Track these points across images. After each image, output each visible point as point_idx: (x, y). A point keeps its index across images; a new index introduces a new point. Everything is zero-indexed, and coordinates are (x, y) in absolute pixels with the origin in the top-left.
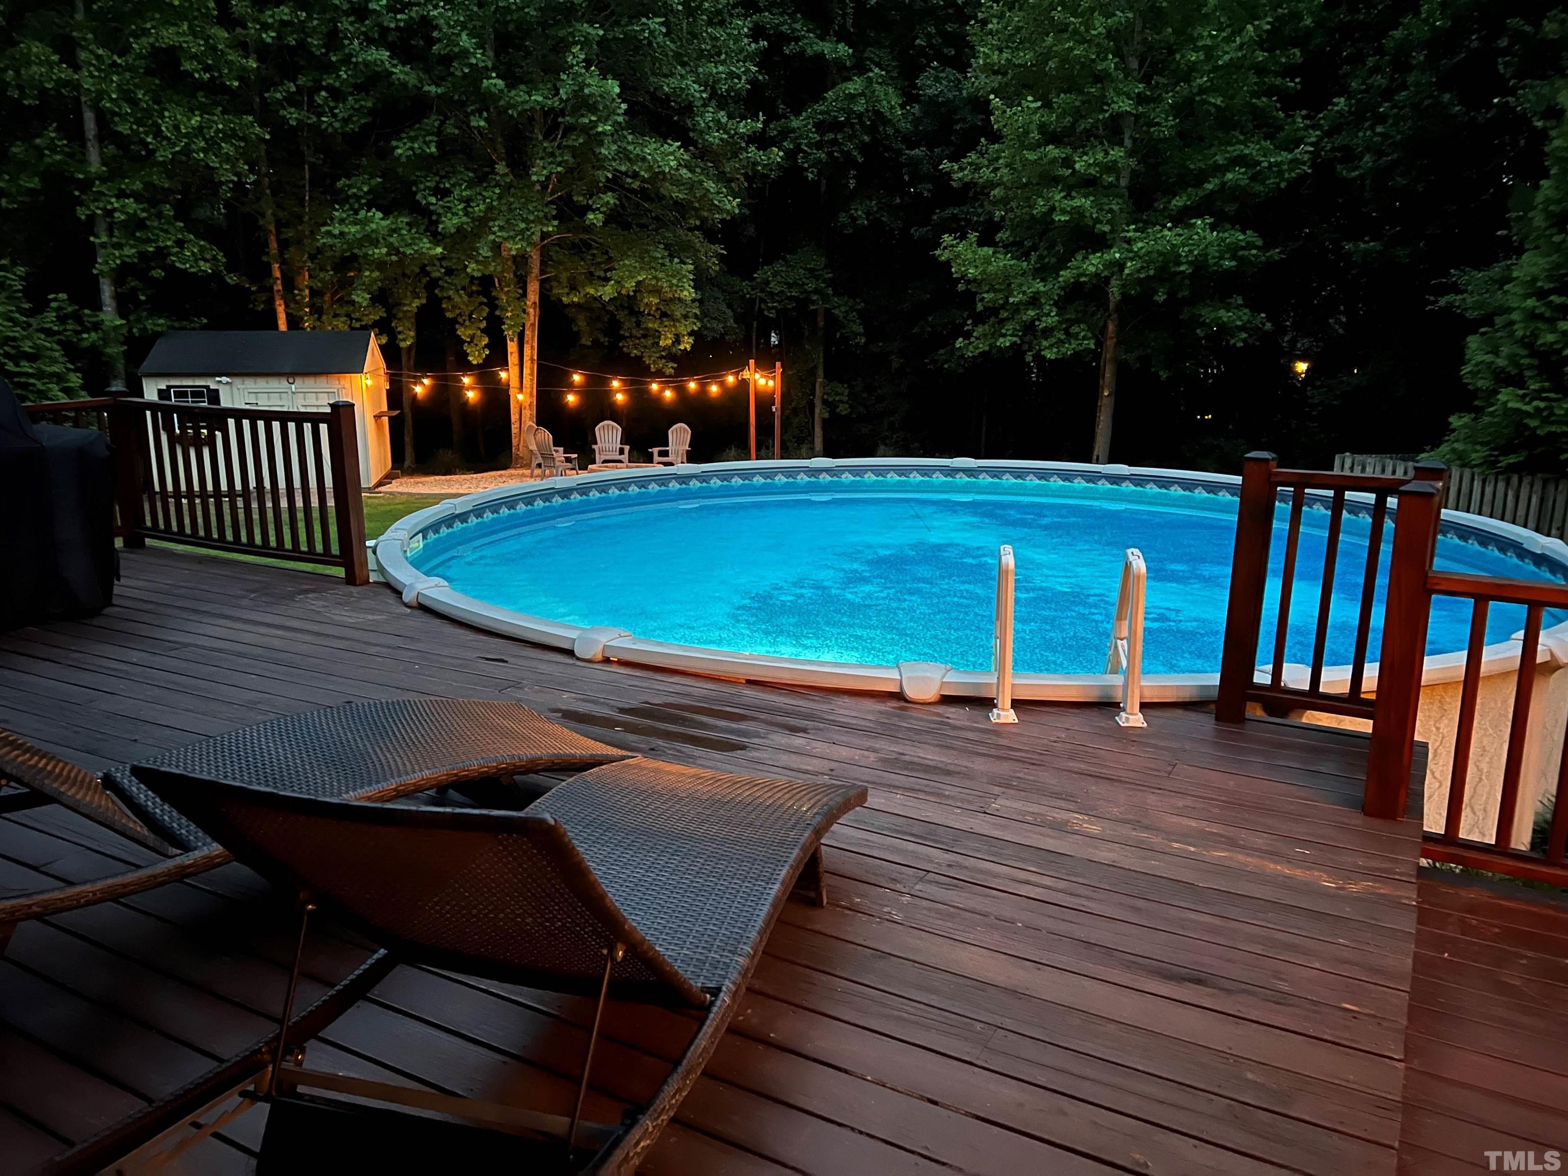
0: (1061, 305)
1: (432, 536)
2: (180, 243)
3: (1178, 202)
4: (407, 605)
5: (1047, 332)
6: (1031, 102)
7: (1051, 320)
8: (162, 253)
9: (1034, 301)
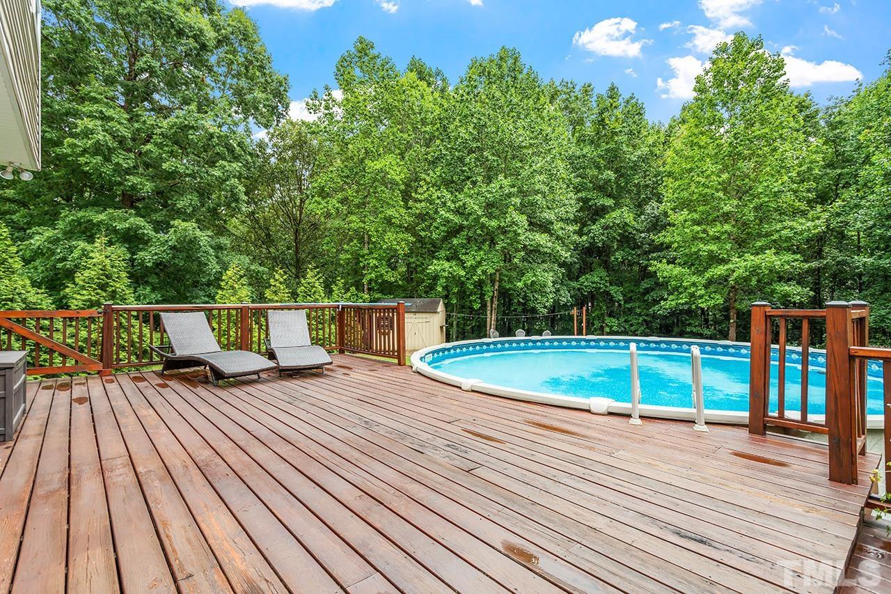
0: (706, 287)
1: (436, 355)
2: (387, 272)
3: (759, 244)
4: (413, 372)
5: (701, 297)
6: (685, 212)
7: (703, 292)
8: (382, 275)
9: (694, 284)
